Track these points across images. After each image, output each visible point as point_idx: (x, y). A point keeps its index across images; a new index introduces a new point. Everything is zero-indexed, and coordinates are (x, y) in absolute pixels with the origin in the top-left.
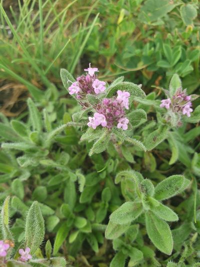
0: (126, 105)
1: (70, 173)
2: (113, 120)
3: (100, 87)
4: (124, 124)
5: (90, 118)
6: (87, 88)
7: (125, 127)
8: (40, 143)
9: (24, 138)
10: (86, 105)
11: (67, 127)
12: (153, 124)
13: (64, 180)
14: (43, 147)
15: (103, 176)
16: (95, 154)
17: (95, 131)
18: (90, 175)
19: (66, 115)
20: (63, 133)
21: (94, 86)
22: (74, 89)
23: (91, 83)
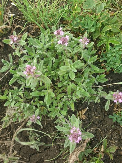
0: (68, 39)
1: (51, 58)
2: (64, 43)
3: (62, 33)
4: (66, 44)
5: (58, 41)
6: (59, 33)
7: (67, 45)
8: (43, 47)
9: (39, 45)
10: (58, 38)
11: (52, 44)
12: (78, 46)
13: (49, 60)
14: (44, 49)
15: (61, 60)
16: (59, 52)
17: (59, 45)
18: (57, 60)
19: (52, 40)
20: (50, 45)
21: (60, 33)
22: (55, 33)
23: (60, 32)
